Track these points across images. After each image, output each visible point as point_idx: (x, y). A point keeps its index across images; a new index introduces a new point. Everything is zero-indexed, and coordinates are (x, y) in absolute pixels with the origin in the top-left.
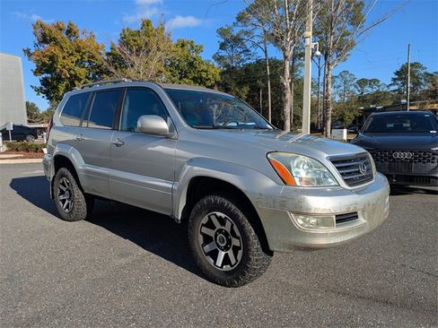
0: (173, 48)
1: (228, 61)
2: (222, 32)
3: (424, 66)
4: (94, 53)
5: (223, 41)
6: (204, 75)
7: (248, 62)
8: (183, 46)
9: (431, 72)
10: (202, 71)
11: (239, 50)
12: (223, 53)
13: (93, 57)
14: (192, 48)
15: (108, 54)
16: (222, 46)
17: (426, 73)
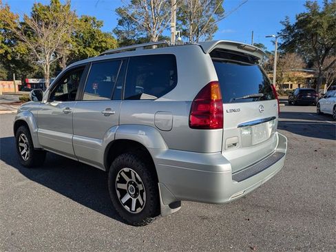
0: (78, 23)
1: (125, 35)
2: (119, 11)
3: (265, 46)
4: (8, 21)
5: (121, 18)
6: (104, 45)
7: (141, 36)
8: (86, 21)
9: (269, 51)
10: (102, 41)
11: (134, 26)
12: (121, 28)
13: (8, 25)
14: (94, 23)
15: (22, 24)
16: (121, 23)
17: (267, 52)
